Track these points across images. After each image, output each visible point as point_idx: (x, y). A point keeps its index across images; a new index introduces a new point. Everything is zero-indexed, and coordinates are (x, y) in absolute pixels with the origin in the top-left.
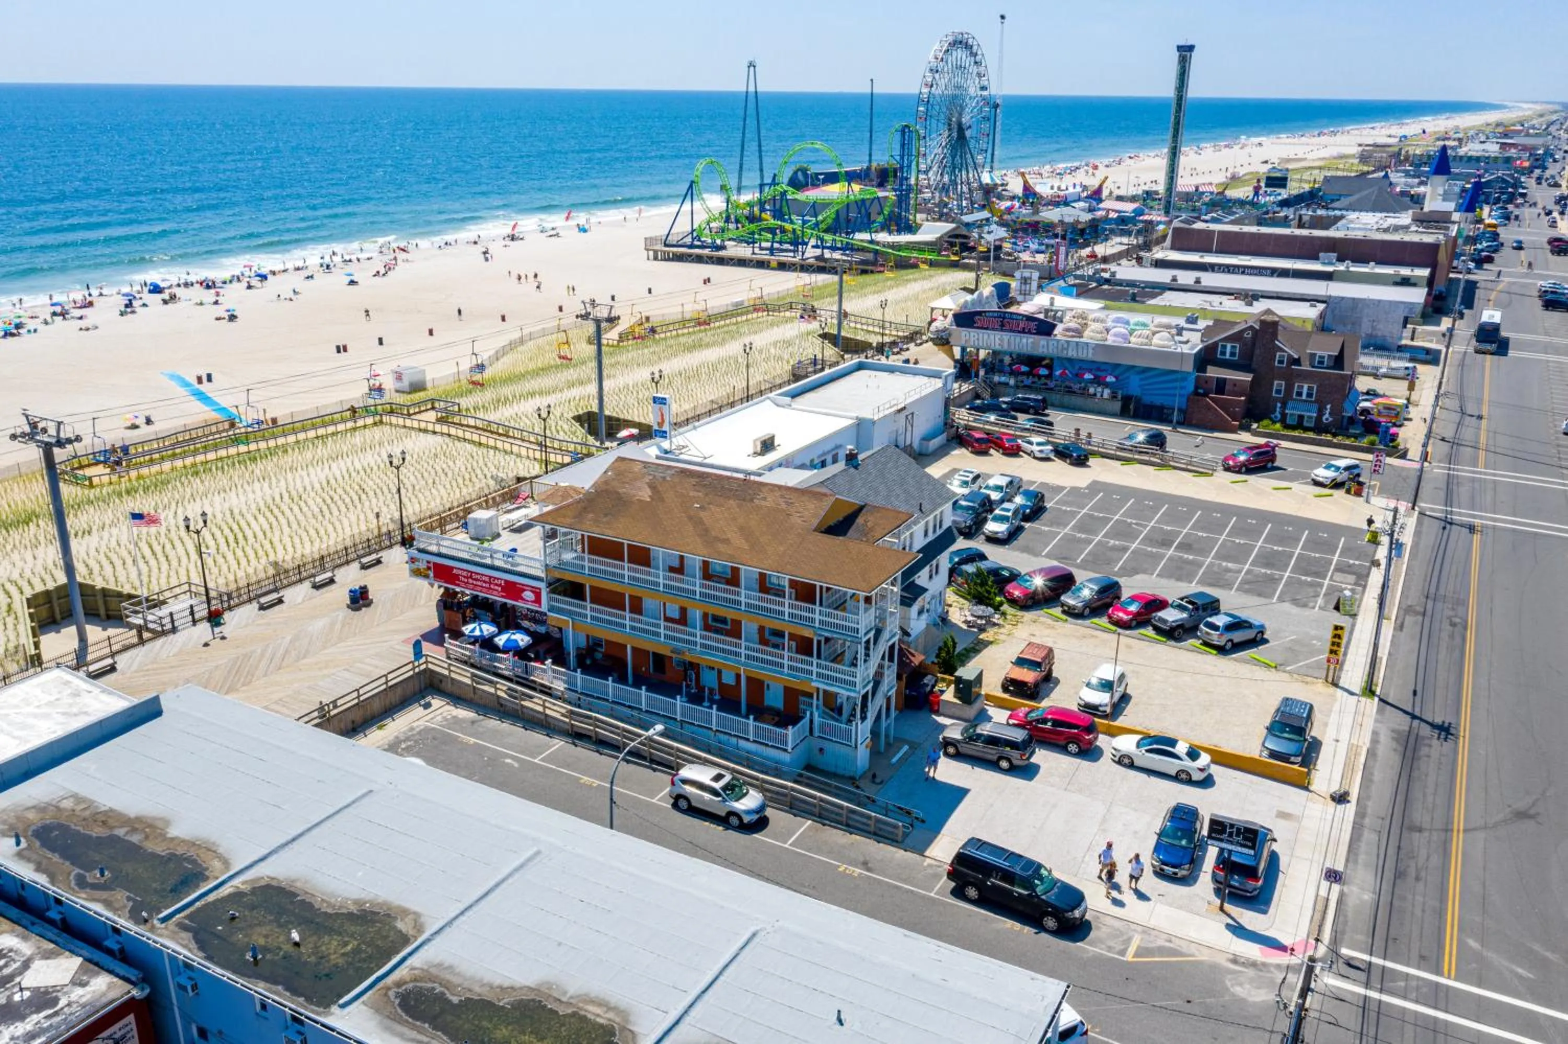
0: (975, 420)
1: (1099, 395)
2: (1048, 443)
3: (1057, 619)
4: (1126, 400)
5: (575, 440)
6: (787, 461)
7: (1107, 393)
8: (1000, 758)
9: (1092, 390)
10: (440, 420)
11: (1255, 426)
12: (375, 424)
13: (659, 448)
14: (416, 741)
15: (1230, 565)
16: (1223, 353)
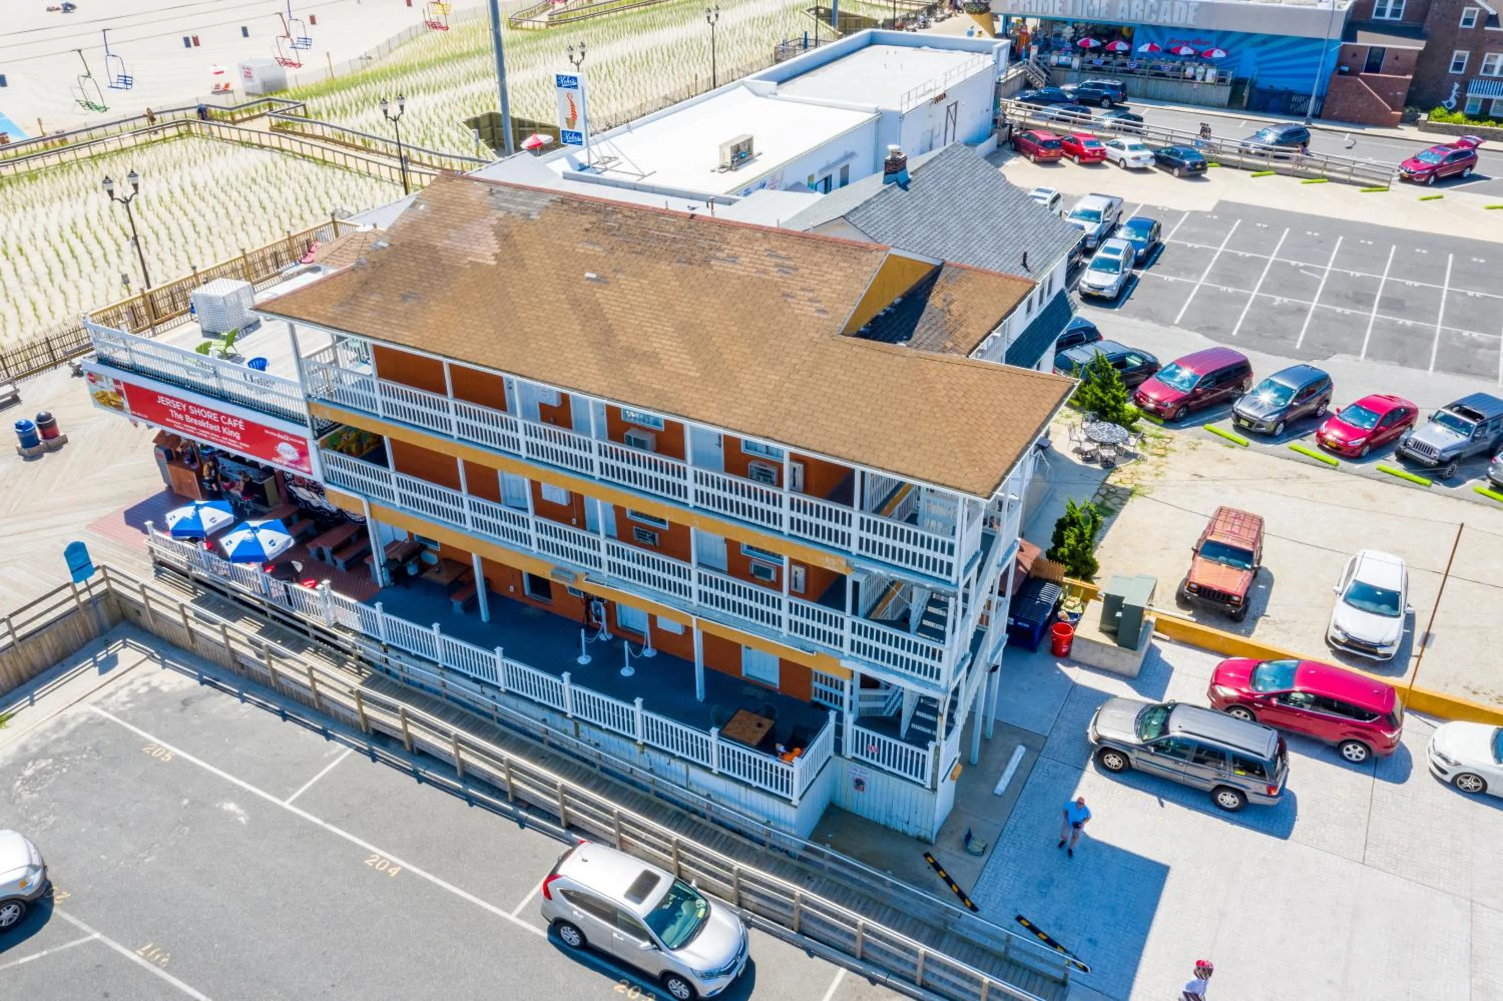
0: (1034, 116)
1: (1199, 79)
2: (1145, 147)
3: (1232, 444)
4: (1238, 84)
5: (466, 154)
6: (773, 177)
7: (1211, 74)
8: (1220, 788)
9: (1190, 72)
10: (277, 129)
11: (1424, 117)
12: (180, 135)
13: (571, 160)
14: (58, 759)
15: (1475, 335)
16: (1381, 12)
